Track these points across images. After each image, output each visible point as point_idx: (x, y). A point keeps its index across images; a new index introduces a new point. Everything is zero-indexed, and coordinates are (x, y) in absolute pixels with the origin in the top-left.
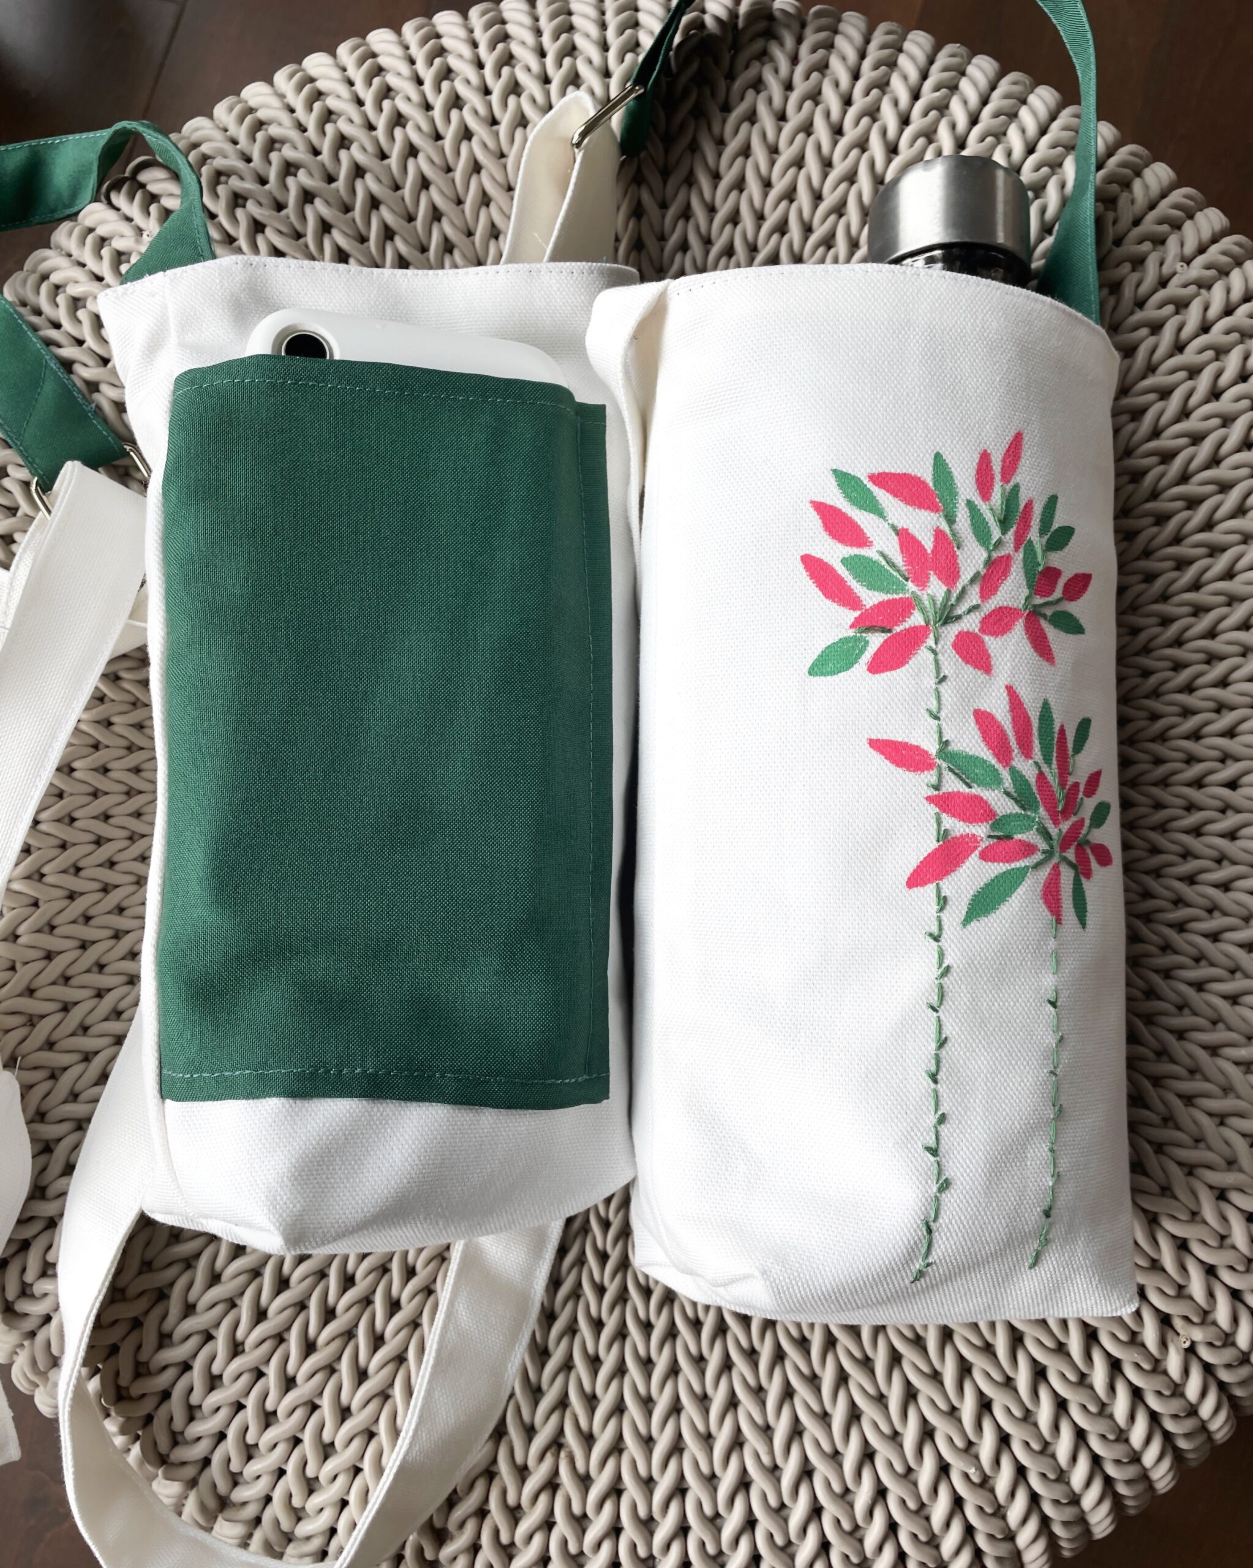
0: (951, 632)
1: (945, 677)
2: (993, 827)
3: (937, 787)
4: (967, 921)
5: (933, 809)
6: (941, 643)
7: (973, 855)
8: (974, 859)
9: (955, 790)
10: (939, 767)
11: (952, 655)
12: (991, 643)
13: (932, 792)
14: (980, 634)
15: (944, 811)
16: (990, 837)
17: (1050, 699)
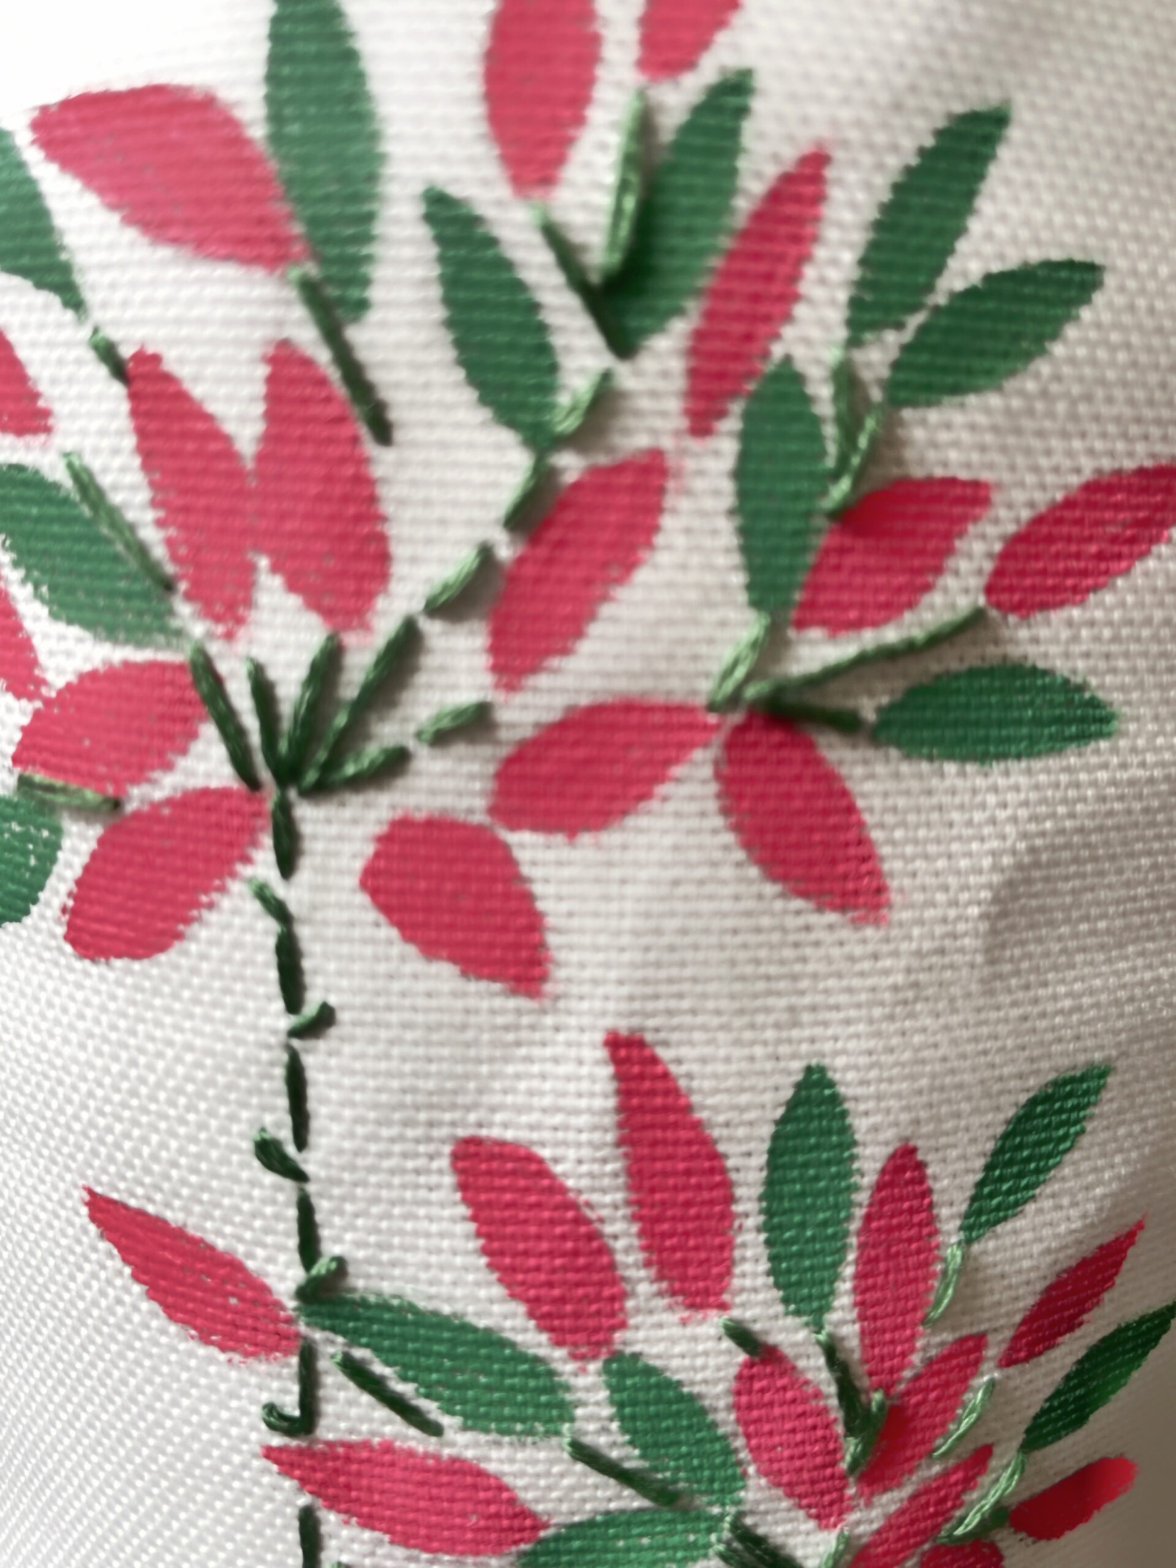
0: (349, 832)
1: (325, 1018)
3: (301, 1424)
5: (292, 1496)
6: (308, 870)
9: (373, 1440)
10: (308, 1358)
12: (544, 861)
13: (284, 1439)
14: (496, 827)
15: (333, 1504)
17: (840, 1061)
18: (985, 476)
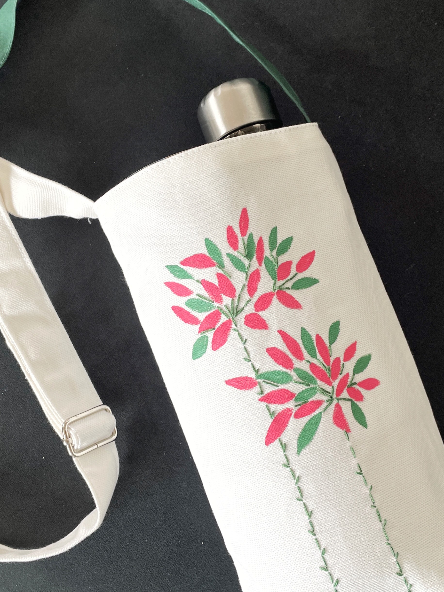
0: (241, 318)
1: (246, 340)
2: (296, 400)
3: (262, 393)
4: (299, 451)
5: (264, 404)
6: (238, 325)
7: (291, 418)
8: (292, 420)
9: (271, 390)
10: (260, 383)
11: (246, 328)
12: (263, 314)
13: (260, 396)
14: (256, 312)
15: (269, 403)
16: (296, 406)
17: (305, 326)
18: (290, 260)
